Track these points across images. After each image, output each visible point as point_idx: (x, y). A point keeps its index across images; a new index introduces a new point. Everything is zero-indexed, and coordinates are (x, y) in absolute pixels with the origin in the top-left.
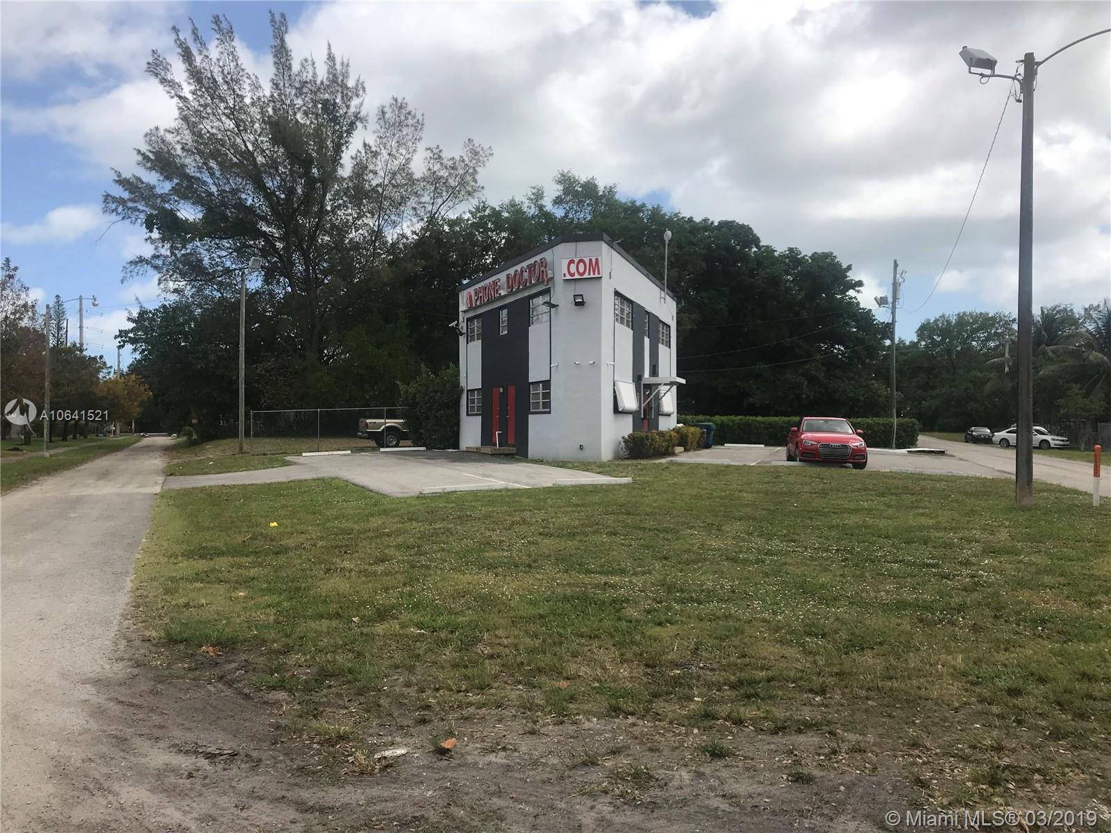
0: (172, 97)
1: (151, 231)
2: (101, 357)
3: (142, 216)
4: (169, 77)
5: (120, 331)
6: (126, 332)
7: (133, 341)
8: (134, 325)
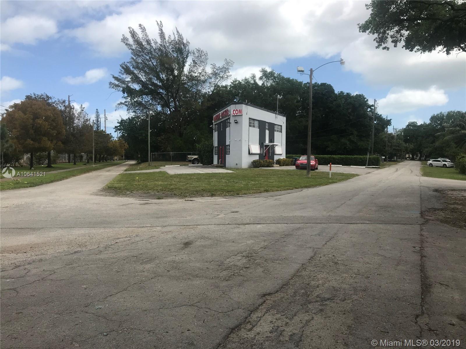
0: (129, 49)
1: (124, 94)
2: (111, 134)
3: (121, 89)
4: (128, 43)
5: (115, 126)
6: (117, 127)
7: (119, 130)
8: (120, 124)
